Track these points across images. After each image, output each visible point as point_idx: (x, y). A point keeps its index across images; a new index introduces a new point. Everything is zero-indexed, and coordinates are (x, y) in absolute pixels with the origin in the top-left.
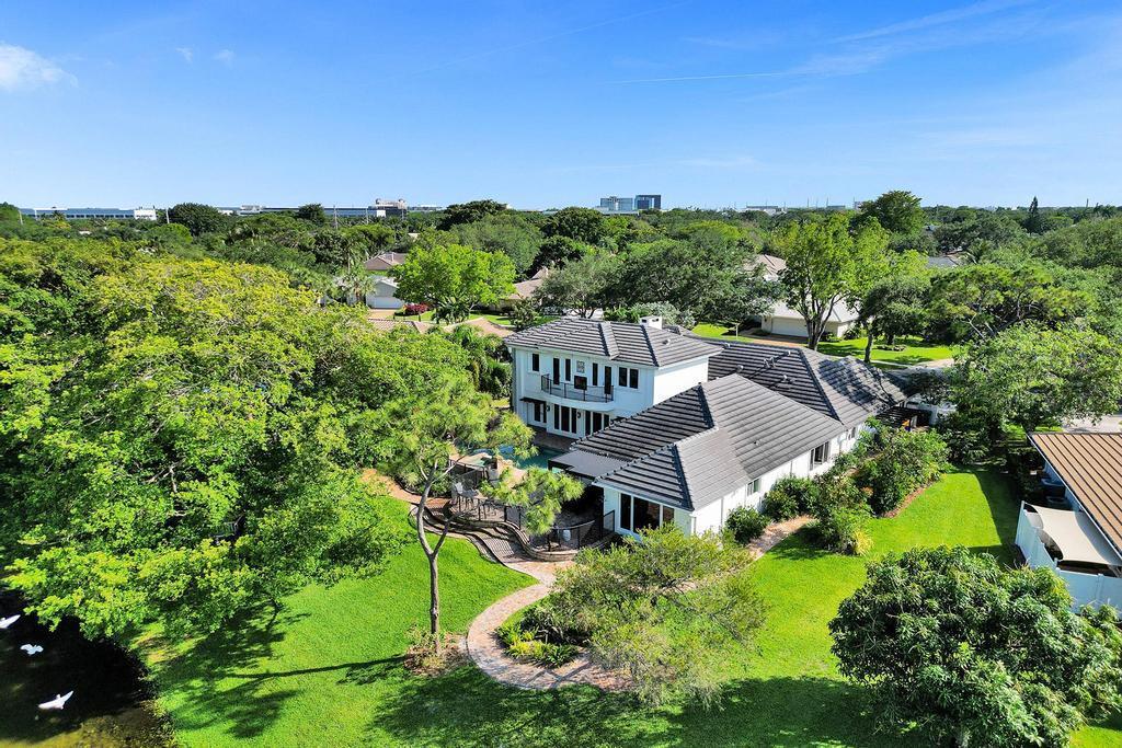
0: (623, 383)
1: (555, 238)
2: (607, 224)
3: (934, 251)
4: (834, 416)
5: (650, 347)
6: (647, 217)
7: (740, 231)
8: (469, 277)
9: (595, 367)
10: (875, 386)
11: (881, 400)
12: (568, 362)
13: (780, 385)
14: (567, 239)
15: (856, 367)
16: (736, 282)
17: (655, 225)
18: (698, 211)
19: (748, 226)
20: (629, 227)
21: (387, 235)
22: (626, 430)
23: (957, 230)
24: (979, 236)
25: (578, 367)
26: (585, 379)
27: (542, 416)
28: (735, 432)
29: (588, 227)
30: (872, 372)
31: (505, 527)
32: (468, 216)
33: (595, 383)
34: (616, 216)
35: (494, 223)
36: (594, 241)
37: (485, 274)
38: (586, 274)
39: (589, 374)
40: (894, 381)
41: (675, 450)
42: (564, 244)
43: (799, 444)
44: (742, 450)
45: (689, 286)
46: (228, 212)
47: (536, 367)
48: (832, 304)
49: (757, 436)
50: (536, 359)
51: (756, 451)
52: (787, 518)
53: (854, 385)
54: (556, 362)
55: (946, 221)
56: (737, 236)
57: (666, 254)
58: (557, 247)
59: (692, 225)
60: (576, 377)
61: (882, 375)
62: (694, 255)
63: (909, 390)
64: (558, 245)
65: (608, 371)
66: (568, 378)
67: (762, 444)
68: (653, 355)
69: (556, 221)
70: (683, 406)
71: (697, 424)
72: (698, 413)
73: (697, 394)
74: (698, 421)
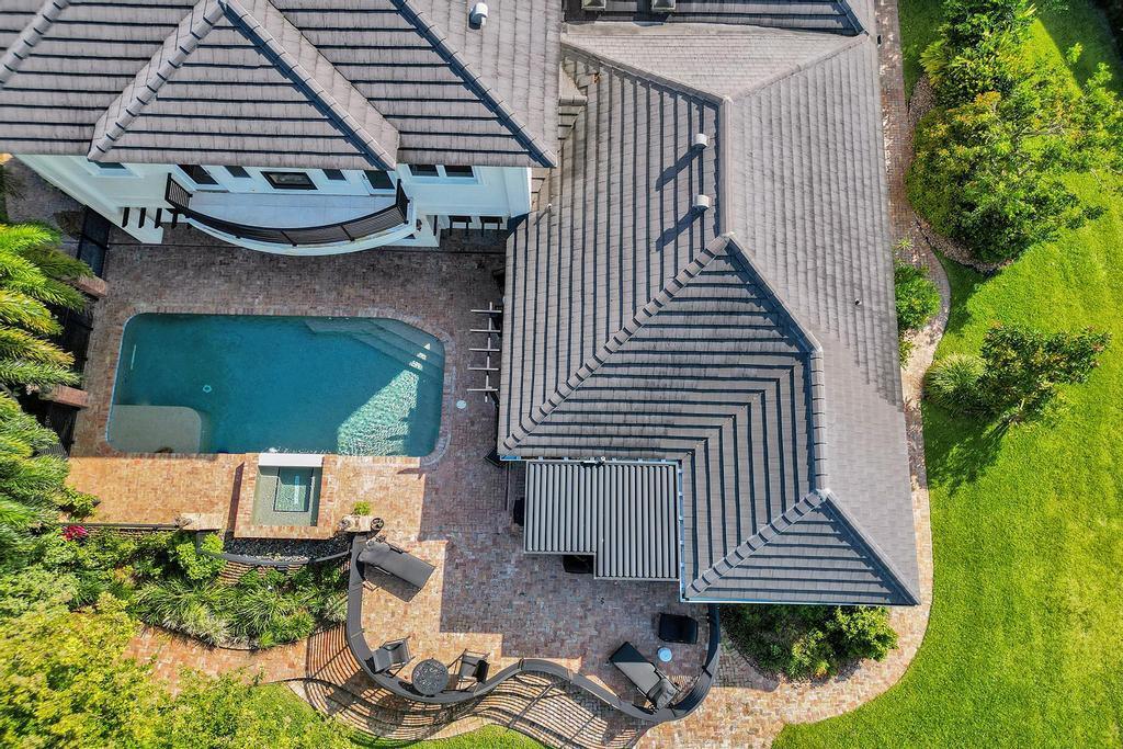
70: (711, 305)
71: (770, 346)
72: (759, 320)
73: (729, 267)
74: (769, 340)
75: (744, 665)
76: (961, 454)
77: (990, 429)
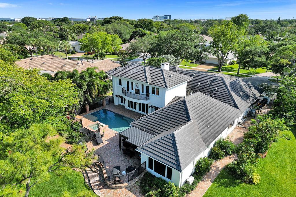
0: (153, 92)
1: (137, 29)
2: (154, 24)
3: (254, 33)
4: (237, 107)
5: (164, 79)
6: (167, 22)
7: (194, 26)
8: (105, 44)
9: (143, 85)
10: (250, 91)
11: (252, 97)
12: (132, 83)
13: (214, 92)
14: (141, 29)
15: (242, 83)
16: (196, 47)
17: (169, 25)
18: (181, 20)
19: (196, 25)
20: (161, 25)
21: (86, 27)
22: (153, 118)
23: (261, 27)
24: (267, 29)
25: (136, 85)
26: (139, 90)
27: (124, 102)
28: (199, 121)
29: (148, 25)
30: (248, 85)
31: (98, 166)
32: (111, 21)
33: (143, 92)
34: (158, 22)
35: (117, 24)
36: (150, 30)
37: (110, 42)
38: (144, 43)
39: (140, 88)
40: (256, 88)
41: (173, 136)
42: (140, 31)
43: (225, 123)
44: (202, 131)
45: (180, 49)
46: (44, 19)
47: (120, 84)
48: (228, 54)
49: (208, 122)
50: (120, 80)
51: (208, 130)
52: (220, 159)
53: (242, 92)
54: (128, 83)
55: (253, 24)
56: (193, 28)
57: (172, 36)
58: (138, 32)
59: (180, 25)
60: (135, 89)
61: (251, 86)
62: (182, 37)
63: (261, 91)
64: (138, 31)
65: (147, 87)
66: (132, 89)
67: (210, 126)
68: (165, 83)
69: (138, 23)
70: (177, 108)
71: (183, 118)
72: (184, 113)
73: (183, 103)
74: (184, 117)
75: (138, 190)
76: (226, 182)
77: (238, 181)
